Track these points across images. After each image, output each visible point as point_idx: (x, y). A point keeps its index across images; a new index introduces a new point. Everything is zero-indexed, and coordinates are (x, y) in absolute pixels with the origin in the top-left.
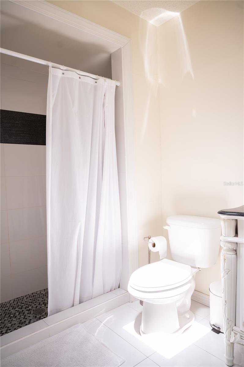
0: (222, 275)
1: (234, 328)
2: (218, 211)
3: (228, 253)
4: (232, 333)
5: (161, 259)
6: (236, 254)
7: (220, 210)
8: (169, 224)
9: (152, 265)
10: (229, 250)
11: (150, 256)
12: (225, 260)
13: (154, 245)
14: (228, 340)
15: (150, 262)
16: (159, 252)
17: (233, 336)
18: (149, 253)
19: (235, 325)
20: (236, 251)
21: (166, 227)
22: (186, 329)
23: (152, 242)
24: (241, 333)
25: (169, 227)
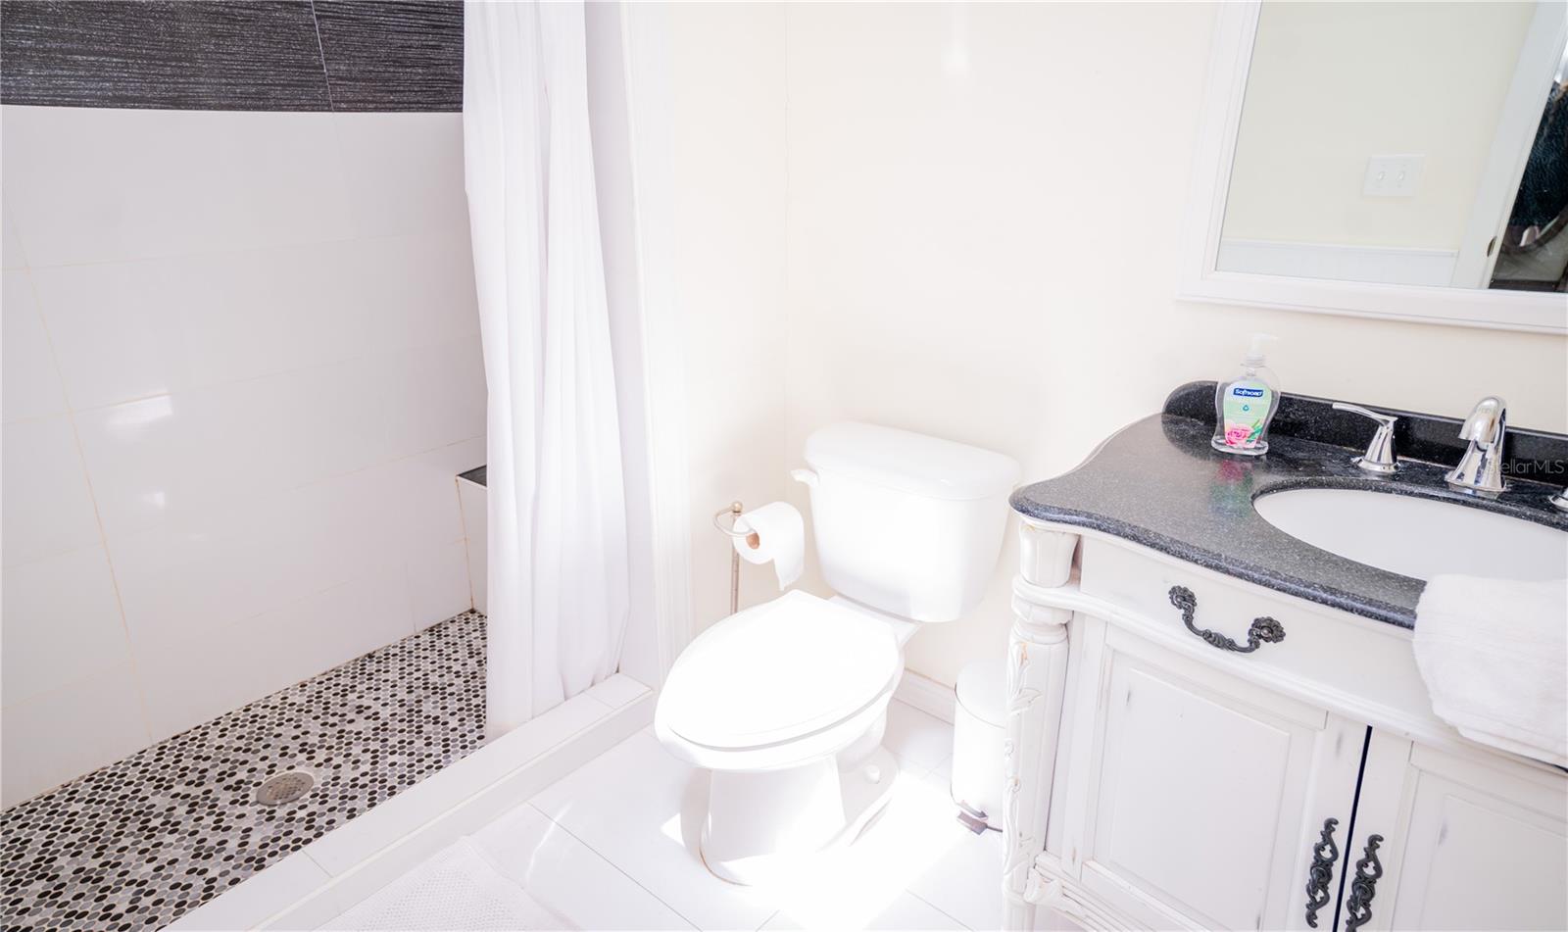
1: (1043, 859)
3: (1037, 638)
4: (1035, 874)
6: (1067, 639)
10: (1041, 628)
12: (1023, 658)
14: (1015, 892)
15: (736, 606)
16: (772, 563)
17: (1037, 885)
19: (1045, 849)
20: (1066, 627)
21: (800, 476)
22: (869, 822)
23: (745, 529)
24: (1064, 880)
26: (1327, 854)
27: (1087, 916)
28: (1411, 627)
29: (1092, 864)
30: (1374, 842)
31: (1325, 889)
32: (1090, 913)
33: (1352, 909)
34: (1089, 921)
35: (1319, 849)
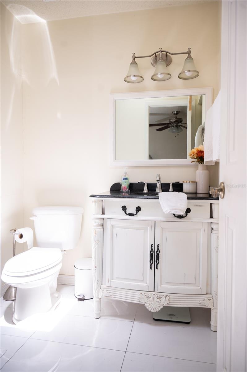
0: (93, 246)
1: (102, 286)
2: (90, 195)
3: (98, 227)
4: (101, 290)
5: (29, 248)
6: (103, 228)
7: (91, 194)
8: (37, 215)
9: (17, 257)
10: (98, 225)
11: (15, 249)
12: (95, 233)
13: (21, 236)
14: (97, 298)
15: (15, 255)
16: (26, 242)
17: (101, 292)
18: (14, 246)
19: (102, 284)
20: (103, 225)
21: (32, 218)
22: (57, 307)
23: (19, 233)
24: (107, 288)
25: (36, 217)
26: (152, 252)
27: (112, 295)
28: (158, 199)
29: (112, 280)
30: (158, 245)
31: (152, 260)
32: (113, 294)
33: (156, 262)
34: (113, 296)
35: (151, 251)
